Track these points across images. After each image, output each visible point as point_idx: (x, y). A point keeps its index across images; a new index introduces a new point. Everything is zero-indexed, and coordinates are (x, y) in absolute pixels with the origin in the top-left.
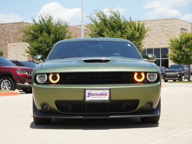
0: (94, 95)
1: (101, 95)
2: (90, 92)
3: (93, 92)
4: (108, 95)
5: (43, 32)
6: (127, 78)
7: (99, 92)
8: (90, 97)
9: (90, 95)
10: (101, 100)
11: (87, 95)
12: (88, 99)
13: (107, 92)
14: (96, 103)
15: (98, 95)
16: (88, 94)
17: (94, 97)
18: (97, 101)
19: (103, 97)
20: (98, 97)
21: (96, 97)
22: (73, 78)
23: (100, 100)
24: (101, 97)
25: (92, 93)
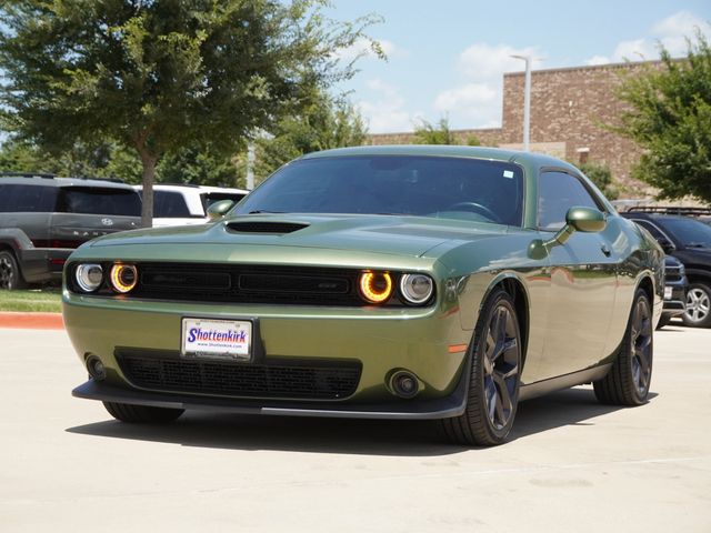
0: (206, 336)
1: (228, 337)
2: (197, 327)
3: (206, 326)
4: (248, 338)
5: (693, 100)
6: (334, 286)
7: (223, 328)
8: (197, 342)
9: (196, 335)
10: (227, 354)
11: (187, 335)
12: (190, 347)
13: (246, 328)
14: (212, 361)
15: (219, 336)
16: (191, 333)
17: (207, 342)
18: (214, 357)
19: (233, 344)
20: (221, 343)
21: (214, 343)
22: (172, 279)
23: (223, 355)
24: (229, 343)
25: (203, 331)
